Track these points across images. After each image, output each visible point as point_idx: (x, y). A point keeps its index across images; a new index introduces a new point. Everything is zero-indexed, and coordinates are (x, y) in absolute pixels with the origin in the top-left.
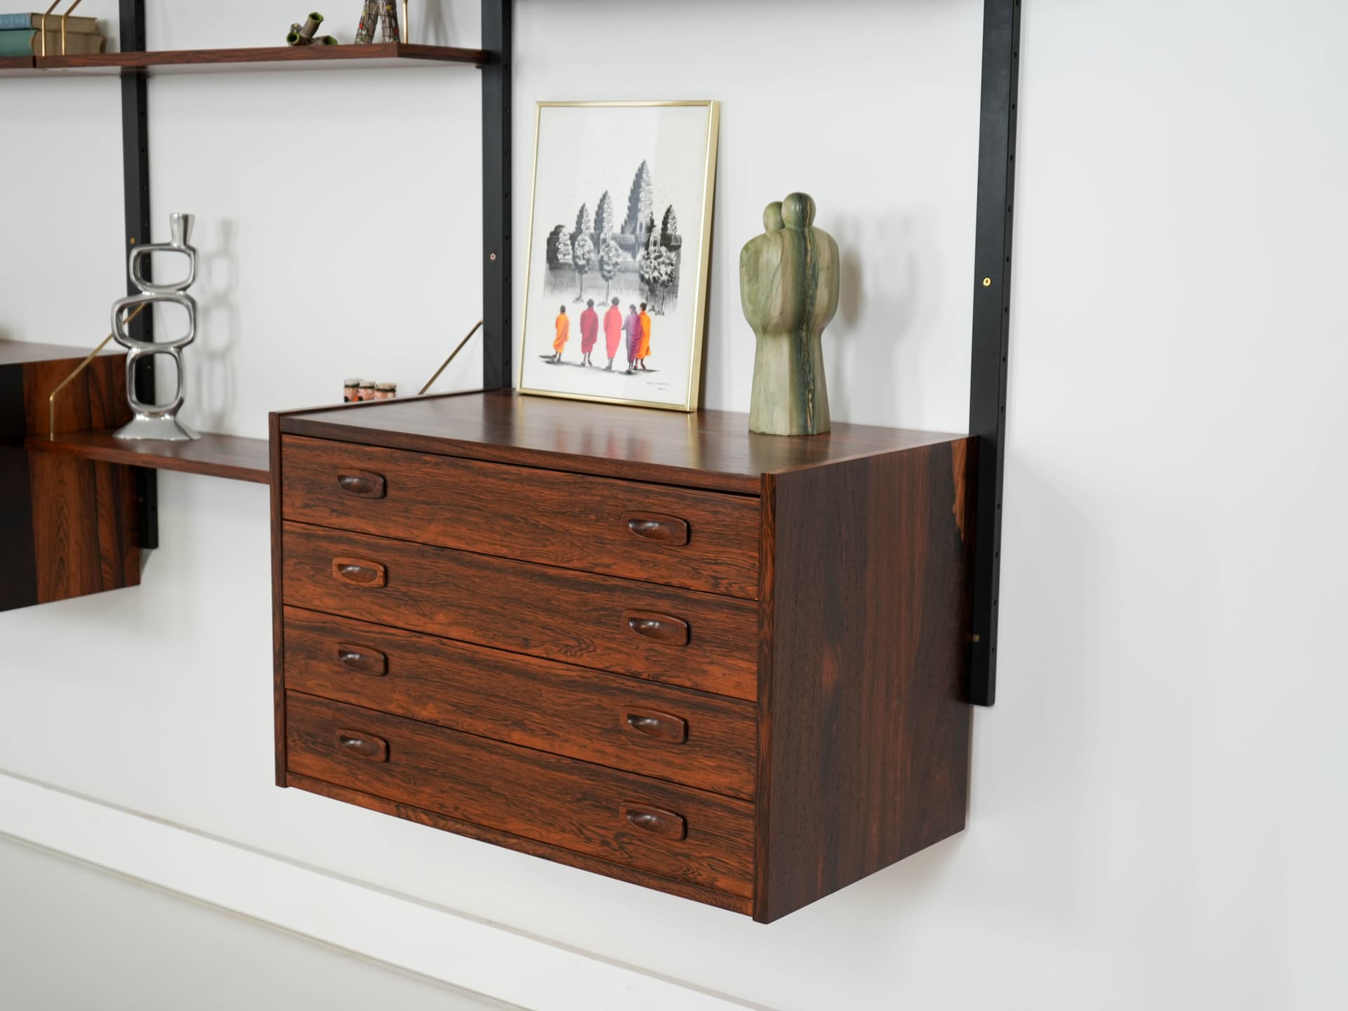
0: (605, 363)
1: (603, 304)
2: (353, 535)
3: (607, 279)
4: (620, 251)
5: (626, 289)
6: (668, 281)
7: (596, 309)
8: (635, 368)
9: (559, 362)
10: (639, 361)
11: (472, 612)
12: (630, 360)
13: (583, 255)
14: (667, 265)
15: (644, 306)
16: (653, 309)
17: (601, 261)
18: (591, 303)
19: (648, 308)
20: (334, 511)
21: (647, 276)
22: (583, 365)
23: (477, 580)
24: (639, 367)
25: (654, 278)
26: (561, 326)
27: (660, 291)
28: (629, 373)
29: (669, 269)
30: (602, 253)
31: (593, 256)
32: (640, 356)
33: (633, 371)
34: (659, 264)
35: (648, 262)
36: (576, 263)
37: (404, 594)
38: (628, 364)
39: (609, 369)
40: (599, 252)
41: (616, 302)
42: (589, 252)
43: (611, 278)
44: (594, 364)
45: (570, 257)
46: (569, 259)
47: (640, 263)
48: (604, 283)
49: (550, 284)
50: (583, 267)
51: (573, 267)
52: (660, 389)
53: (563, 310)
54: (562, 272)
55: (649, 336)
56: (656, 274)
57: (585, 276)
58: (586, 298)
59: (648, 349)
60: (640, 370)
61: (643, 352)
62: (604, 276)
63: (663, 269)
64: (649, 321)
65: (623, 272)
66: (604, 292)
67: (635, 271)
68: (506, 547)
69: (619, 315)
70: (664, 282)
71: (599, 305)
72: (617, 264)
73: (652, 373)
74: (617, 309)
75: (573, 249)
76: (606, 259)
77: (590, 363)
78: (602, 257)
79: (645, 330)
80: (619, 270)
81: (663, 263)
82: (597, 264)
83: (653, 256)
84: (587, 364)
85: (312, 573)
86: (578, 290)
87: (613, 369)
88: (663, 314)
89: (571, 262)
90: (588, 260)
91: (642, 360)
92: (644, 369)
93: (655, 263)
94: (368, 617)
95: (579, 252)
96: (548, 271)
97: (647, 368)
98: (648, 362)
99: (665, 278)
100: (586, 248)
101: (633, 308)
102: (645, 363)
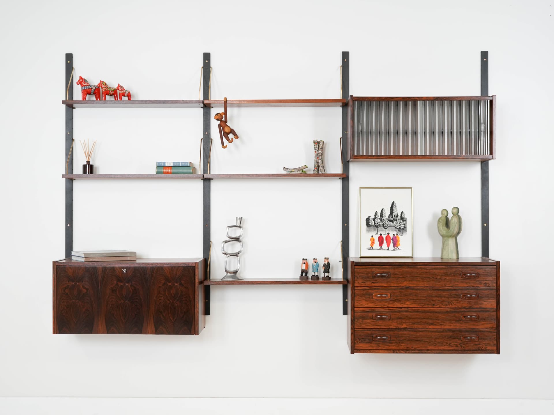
0: (387, 248)
1: (385, 234)
2: (379, 288)
3: (385, 229)
4: (389, 222)
5: (392, 231)
6: (404, 228)
7: (382, 236)
8: (396, 249)
9: (372, 249)
10: (397, 247)
11: (417, 301)
12: (394, 247)
13: (378, 223)
14: (403, 224)
15: (397, 234)
16: (400, 235)
17: (383, 224)
18: (381, 235)
19: (398, 235)
20: (373, 282)
21: (397, 227)
22: (380, 249)
23: (419, 293)
24: (397, 248)
25: (399, 228)
26: (372, 240)
27: (401, 230)
28: (394, 250)
29: (404, 225)
30: (383, 222)
31: (381, 223)
34: (401, 224)
35: (397, 224)
36: (375, 225)
37: (396, 299)
39: (388, 249)
40: (382, 222)
41: (388, 234)
42: (379, 222)
43: (386, 228)
44: (383, 249)
45: (374, 224)
46: (373, 224)
47: (395, 224)
48: (385, 230)
49: (368, 231)
50: (378, 226)
51: (375, 226)
52: (404, 253)
53: (372, 236)
54: (371, 228)
55: (399, 241)
56: (400, 227)
57: (378, 228)
58: (379, 233)
59: (399, 244)
61: (398, 245)
62: (384, 228)
63: (402, 225)
64: (399, 238)
65: (390, 227)
66: (385, 232)
67: (394, 226)
68: (428, 284)
69: (390, 237)
70: (402, 229)
71: (384, 235)
72: (388, 225)
74: (389, 235)
75: (374, 222)
76: (384, 224)
77: (382, 248)
78: (383, 223)
79: (398, 240)
80: (389, 226)
81: (402, 224)
82: (382, 225)
83: (399, 223)
84: (381, 249)
85: (365, 298)
86: (377, 231)
87: (389, 249)
88: (403, 236)
89: (374, 225)
90: (379, 224)
93: (399, 224)
94: (384, 307)
95: (376, 223)
96: (367, 228)
97: (399, 248)
98: (399, 247)
99: (403, 227)
100: (378, 222)
101: (394, 235)
102: (398, 247)
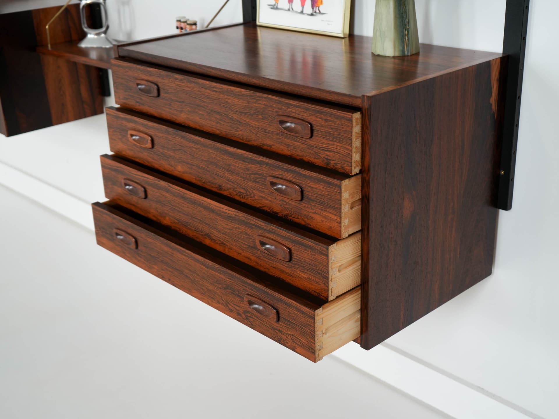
0: (300, 10)
8: (315, 12)
9: (277, 8)
10: (317, 8)
12: (313, 7)
22: (289, 10)
24: (317, 11)
28: (312, 15)
32: (318, 5)
33: (314, 14)
38: (311, 9)
39: (302, 12)
44: (294, 9)
52: (328, 24)
59: (322, 2)
60: (318, 13)
61: (319, 3)
73: (324, 15)
77: (292, 9)
84: (291, 10)
87: (304, 12)
91: (319, 7)
92: (320, 13)
97: (322, 12)
98: (322, 8)
102: (320, 9)
